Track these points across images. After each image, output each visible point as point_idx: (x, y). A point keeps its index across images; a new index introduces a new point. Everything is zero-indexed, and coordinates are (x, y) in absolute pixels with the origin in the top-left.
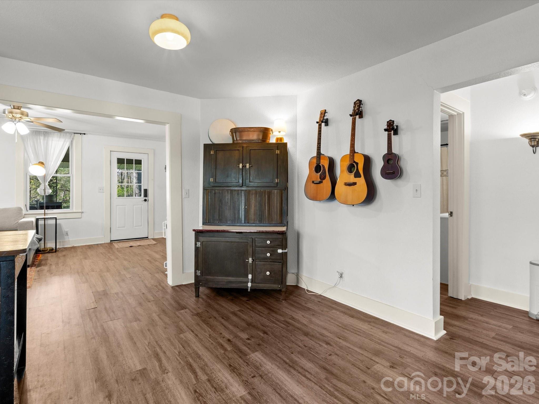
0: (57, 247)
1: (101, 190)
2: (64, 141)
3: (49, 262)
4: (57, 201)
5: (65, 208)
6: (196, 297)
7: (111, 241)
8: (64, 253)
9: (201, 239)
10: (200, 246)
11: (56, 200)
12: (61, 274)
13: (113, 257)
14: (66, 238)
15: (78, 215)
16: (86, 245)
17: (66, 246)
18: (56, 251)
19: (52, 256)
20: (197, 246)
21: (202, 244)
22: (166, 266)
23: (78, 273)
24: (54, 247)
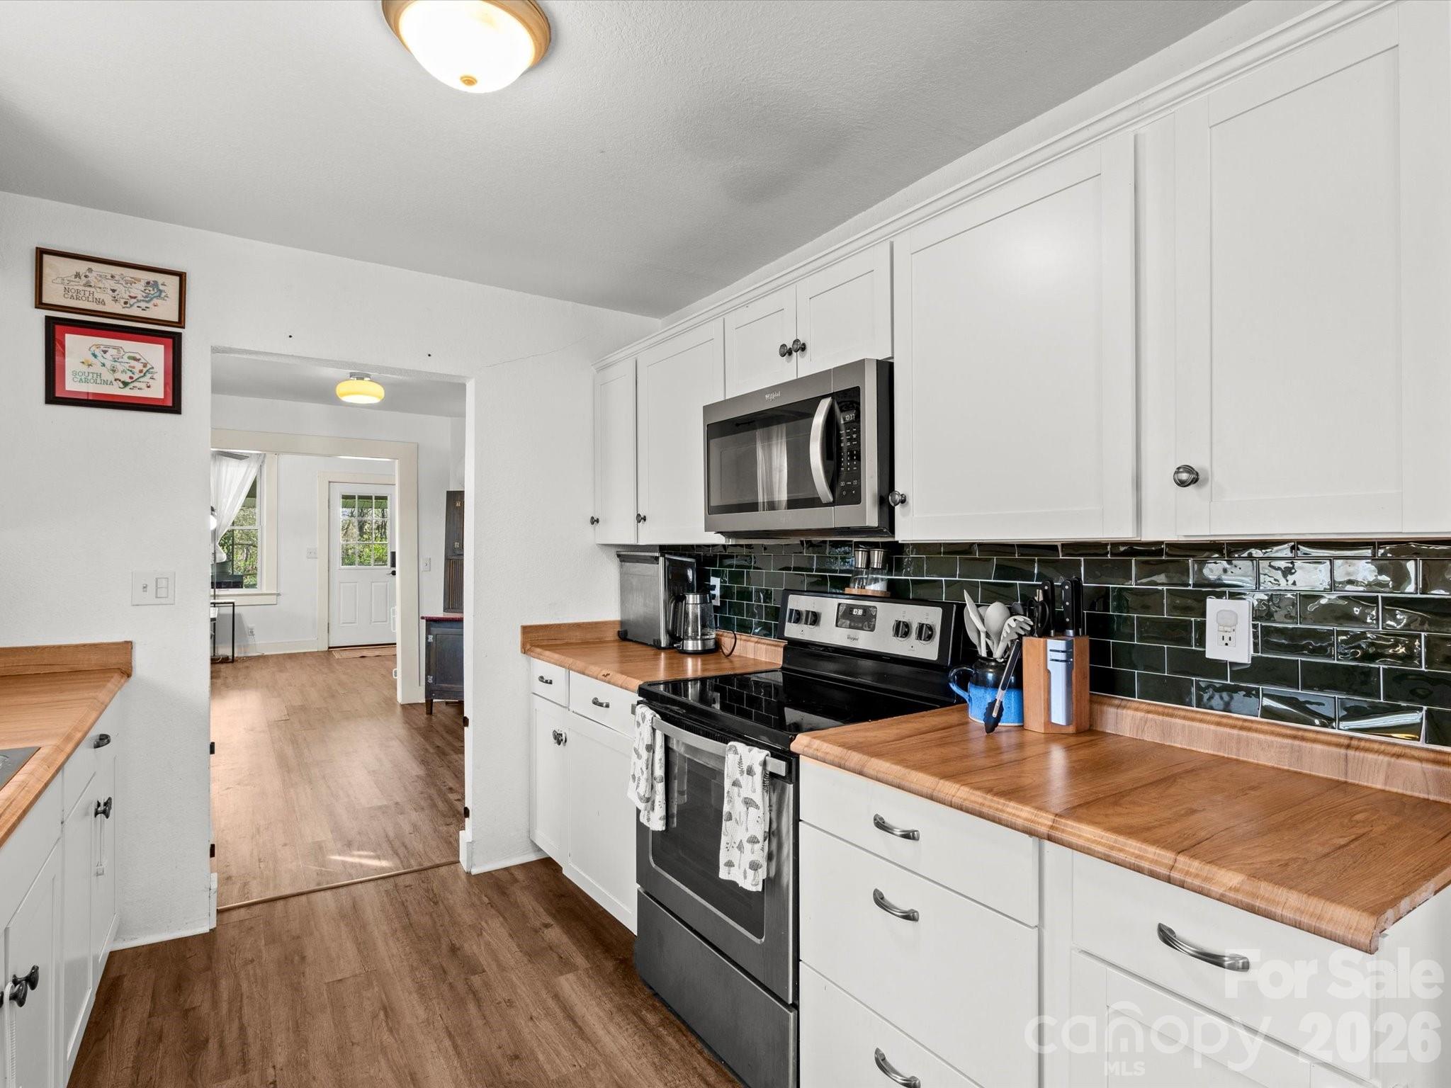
0: (235, 656)
1: (312, 554)
2: (248, 467)
3: (222, 674)
4: (235, 574)
5: (248, 586)
6: (427, 714)
7: (329, 648)
8: (247, 664)
9: (435, 630)
10: (432, 641)
11: (233, 571)
12: (243, 687)
13: (326, 670)
14: (251, 640)
15: (272, 599)
16: (285, 654)
17: (250, 655)
18: (233, 661)
19: (227, 667)
20: (429, 641)
21: (435, 638)
22: (396, 676)
23: (267, 687)
24: (230, 654)
